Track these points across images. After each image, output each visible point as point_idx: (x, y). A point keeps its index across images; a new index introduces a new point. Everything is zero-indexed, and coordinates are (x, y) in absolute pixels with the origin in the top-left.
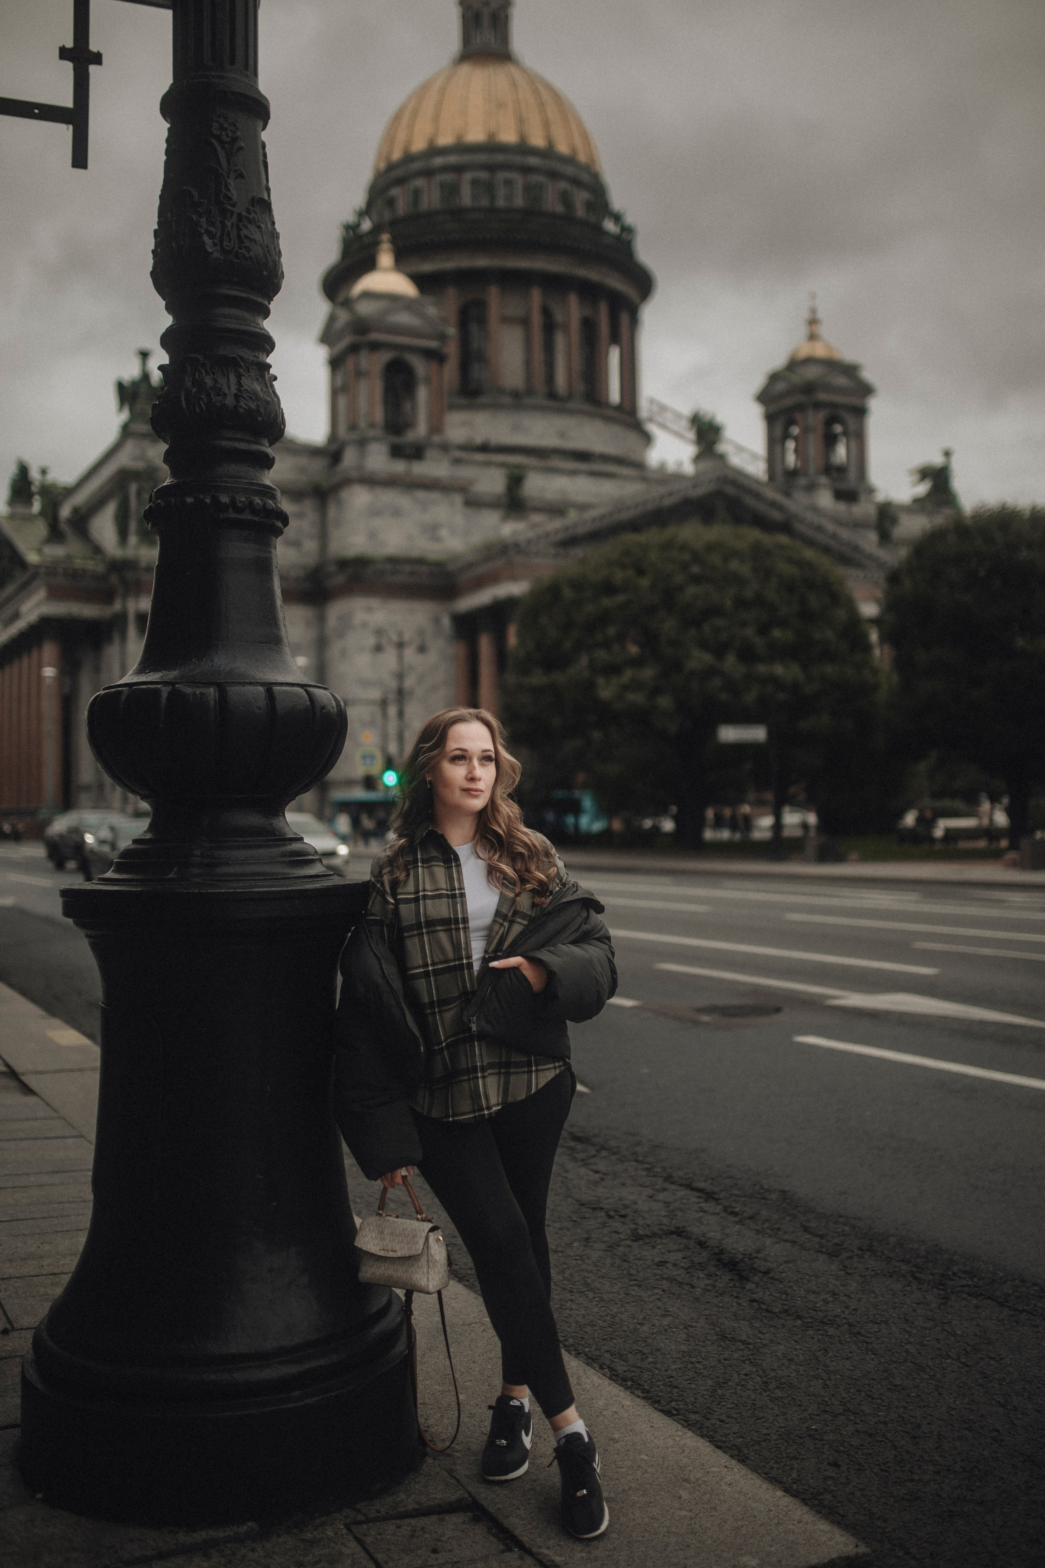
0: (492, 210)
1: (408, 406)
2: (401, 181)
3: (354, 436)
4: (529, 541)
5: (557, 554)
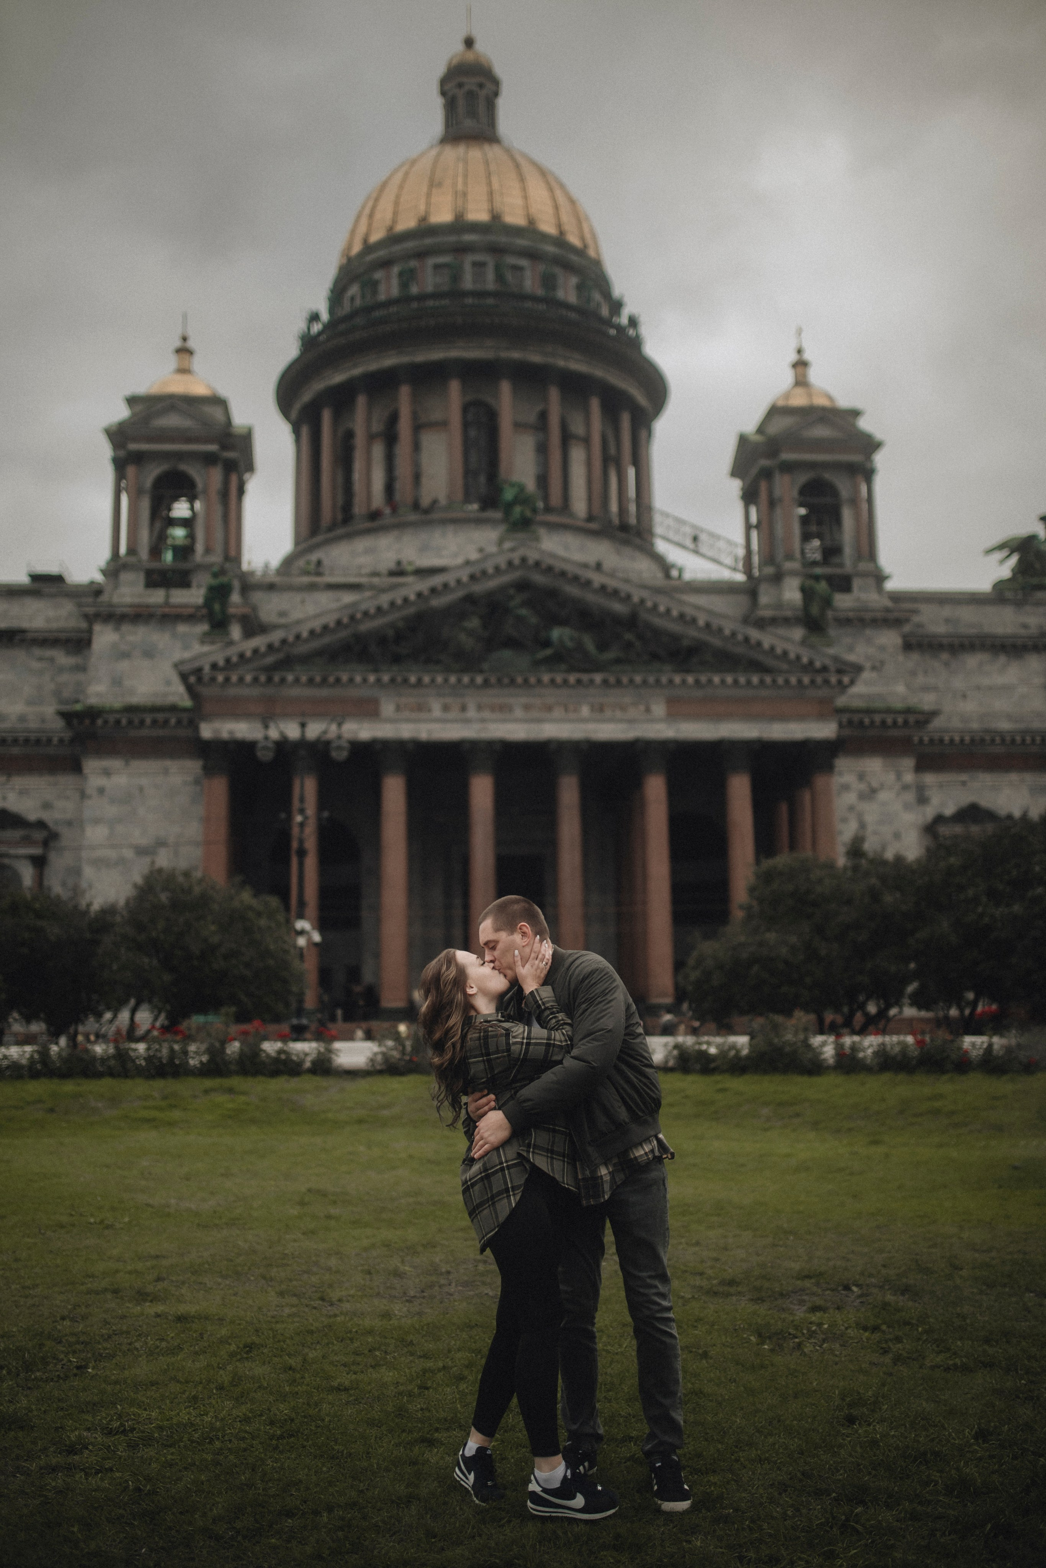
4: (214, 666)
5: (256, 680)
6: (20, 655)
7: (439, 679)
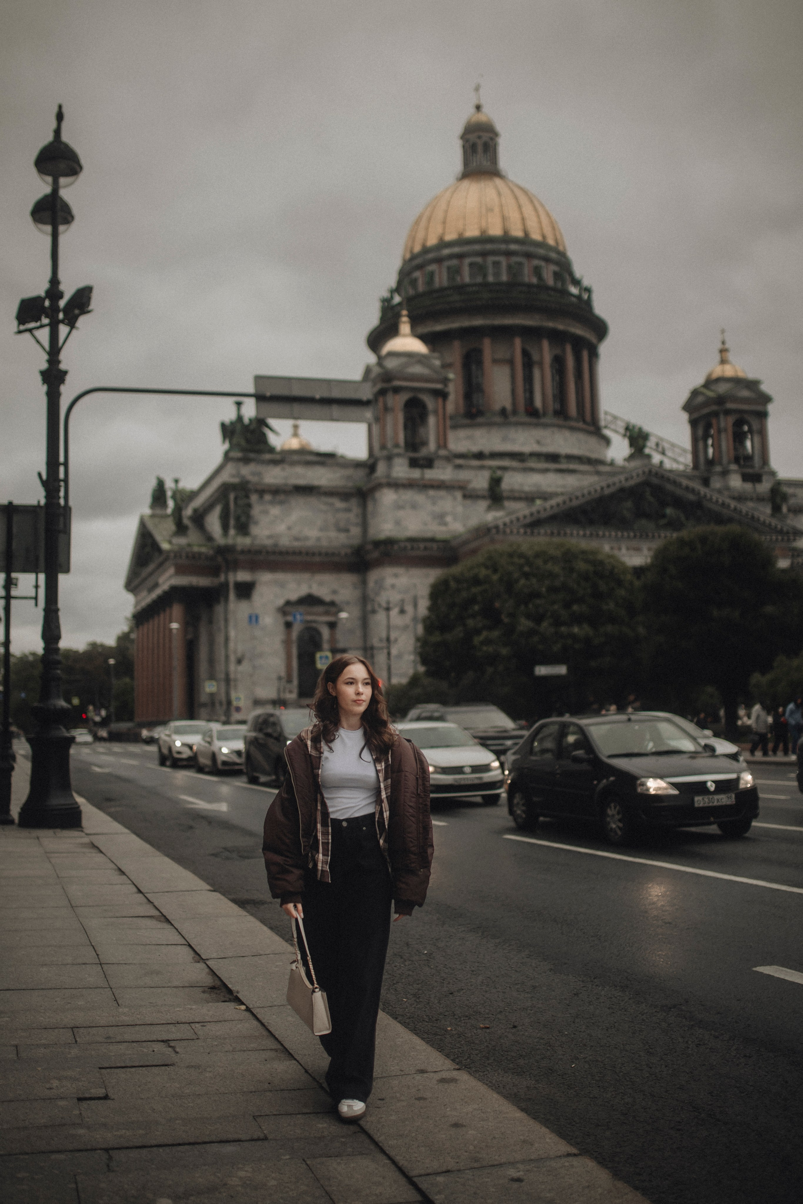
0: (485, 285)
1: (422, 431)
2: (420, 267)
3: (385, 453)
4: (505, 524)
5: (525, 533)
6: (313, 501)
7: (613, 534)
